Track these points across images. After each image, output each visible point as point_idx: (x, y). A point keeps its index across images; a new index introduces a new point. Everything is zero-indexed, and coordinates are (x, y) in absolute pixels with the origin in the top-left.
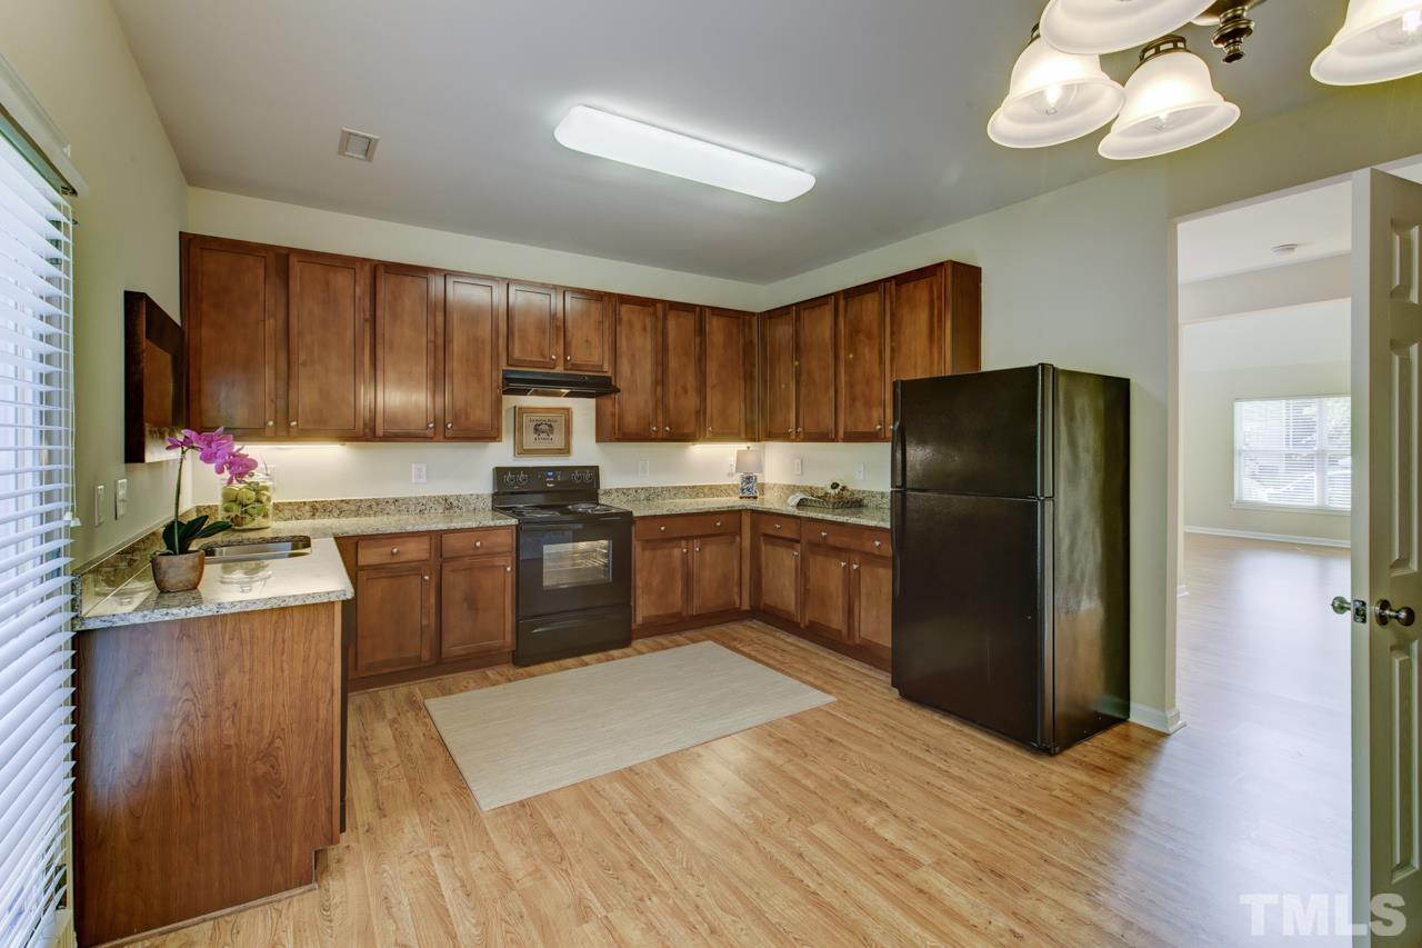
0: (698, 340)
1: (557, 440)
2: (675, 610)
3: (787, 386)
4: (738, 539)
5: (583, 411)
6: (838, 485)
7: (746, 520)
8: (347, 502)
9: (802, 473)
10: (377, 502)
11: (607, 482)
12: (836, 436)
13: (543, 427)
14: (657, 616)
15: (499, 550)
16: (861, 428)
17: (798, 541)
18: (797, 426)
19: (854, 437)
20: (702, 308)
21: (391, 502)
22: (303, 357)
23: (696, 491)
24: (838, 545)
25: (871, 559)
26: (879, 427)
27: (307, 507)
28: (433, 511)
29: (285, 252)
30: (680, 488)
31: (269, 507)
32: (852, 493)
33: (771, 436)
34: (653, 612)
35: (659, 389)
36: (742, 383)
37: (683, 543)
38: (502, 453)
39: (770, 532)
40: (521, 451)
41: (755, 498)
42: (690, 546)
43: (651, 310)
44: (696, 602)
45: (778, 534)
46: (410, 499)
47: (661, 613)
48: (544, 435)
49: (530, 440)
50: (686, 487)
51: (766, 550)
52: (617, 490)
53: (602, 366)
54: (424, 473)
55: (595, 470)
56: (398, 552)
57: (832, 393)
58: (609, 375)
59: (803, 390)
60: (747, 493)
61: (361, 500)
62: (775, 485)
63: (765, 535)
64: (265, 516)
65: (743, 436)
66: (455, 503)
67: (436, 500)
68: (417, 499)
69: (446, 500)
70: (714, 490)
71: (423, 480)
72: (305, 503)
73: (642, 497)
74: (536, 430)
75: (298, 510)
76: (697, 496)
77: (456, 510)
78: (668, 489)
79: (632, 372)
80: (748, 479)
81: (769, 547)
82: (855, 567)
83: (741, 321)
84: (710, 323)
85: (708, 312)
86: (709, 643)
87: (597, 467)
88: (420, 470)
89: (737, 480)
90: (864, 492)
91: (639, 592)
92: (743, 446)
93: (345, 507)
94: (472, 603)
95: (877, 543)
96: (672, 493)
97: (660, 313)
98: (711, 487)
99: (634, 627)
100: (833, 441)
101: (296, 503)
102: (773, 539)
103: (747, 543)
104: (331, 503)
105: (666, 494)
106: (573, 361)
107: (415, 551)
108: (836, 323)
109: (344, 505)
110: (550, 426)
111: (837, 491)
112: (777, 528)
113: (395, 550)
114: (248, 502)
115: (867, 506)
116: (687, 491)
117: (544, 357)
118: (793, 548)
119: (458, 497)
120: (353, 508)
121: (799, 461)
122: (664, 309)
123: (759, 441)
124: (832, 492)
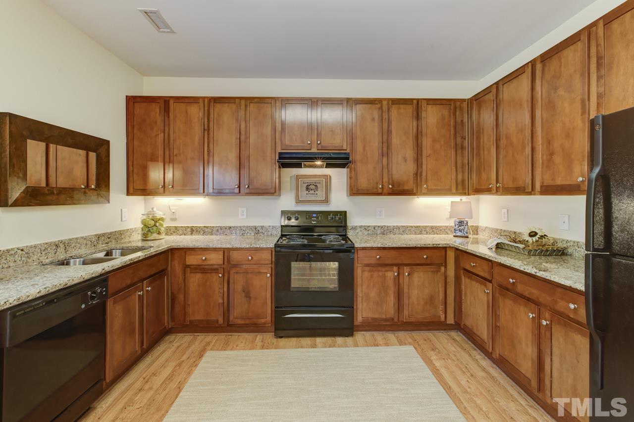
0: (415, 123)
1: (321, 194)
2: (388, 316)
3: (489, 151)
4: (443, 269)
5: (338, 177)
6: (536, 234)
7: (451, 255)
8: (207, 227)
9: (508, 221)
10: (221, 228)
11: (353, 221)
12: (533, 189)
13: (312, 187)
14: (374, 319)
15: (263, 262)
16: (559, 181)
17: (490, 281)
18: (497, 182)
19: (550, 190)
20: (418, 100)
21: (228, 228)
22: (176, 151)
23: (420, 230)
24: (527, 294)
25: (566, 320)
26: (581, 179)
27: (189, 229)
28: (249, 234)
29: (168, 99)
30: (407, 227)
31: (163, 229)
32: (555, 242)
33: (479, 190)
34: (370, 315)
35: (385, 160)
36: (453, 152)
37: (395, 268)
38: (287, 201)
39: (468, 268)
40: (298, 201)
41: (467, 237)
42: (401, 271)
43: (378, 106)
44: (406, 313)
45: (474, 271)
46: (237, 227)
47: (377, 316)
48: (312, 192)
49: (304, 195)
50: (412, 227)
51: (465, 281)
52: (361, 227)
53: (342, 146)
54: (245, 213)
55: (344, 214)
56: (206, 259)
57: (528, 150)
58: (348, 151)
59: (502, 153)
60: (459, 234)
61: (213, 227)
62: (486, 227)
63: (465, 269)
64: (159, 233)
65: (454, 191)
66: (260, 231)
67: (250, 228)
68: (240, 227)
69: (256, 229)
70: (435, 230)
71: (245, 217)
72: (188, 227)
73: (379, 232)
74: (307, 189)
75: (185, 230)
76: (421, 233)
77: (261, 234)
78: (398, 228)
79: (364, 149)
80: (461, 223)
81: (468, 280)
82: (544, 323)
83: (452, 107)
84: (426, 111)
85: (424, 103)
86: (410, 349)
87: (345, 212)
88: (243, 212)
89: (451, 223)
90: (567, 241)
91: (359, 299)
92: (457, 199)
93: (206, 230)
94: (247, 293)
95: (572, 306)
96: (401, 230)
97: (385, 108)
98: (432, 227)
99: (356, 323)
100: (530, 193)
101: (184, 227)
102: (470, 273)
103: (451, 272)
104: (200, 227)
105: (397, 231)
106: (322, 144)
107: (216, 259)
108: (533, 89)
109: (205, 229)
110: (316, 186)
111: (534, 239)
112: (471, 265)
113: (204, 258)
114: (149, 226)
115: (571, 255)
116: (412, 229)
117: (303, 142)
118: (485, 286)
119: (262, 227)
120: (210, 231)
121: (505, 211)
122: (388, 104)
123: (468, 195)
124: (530, 239)
